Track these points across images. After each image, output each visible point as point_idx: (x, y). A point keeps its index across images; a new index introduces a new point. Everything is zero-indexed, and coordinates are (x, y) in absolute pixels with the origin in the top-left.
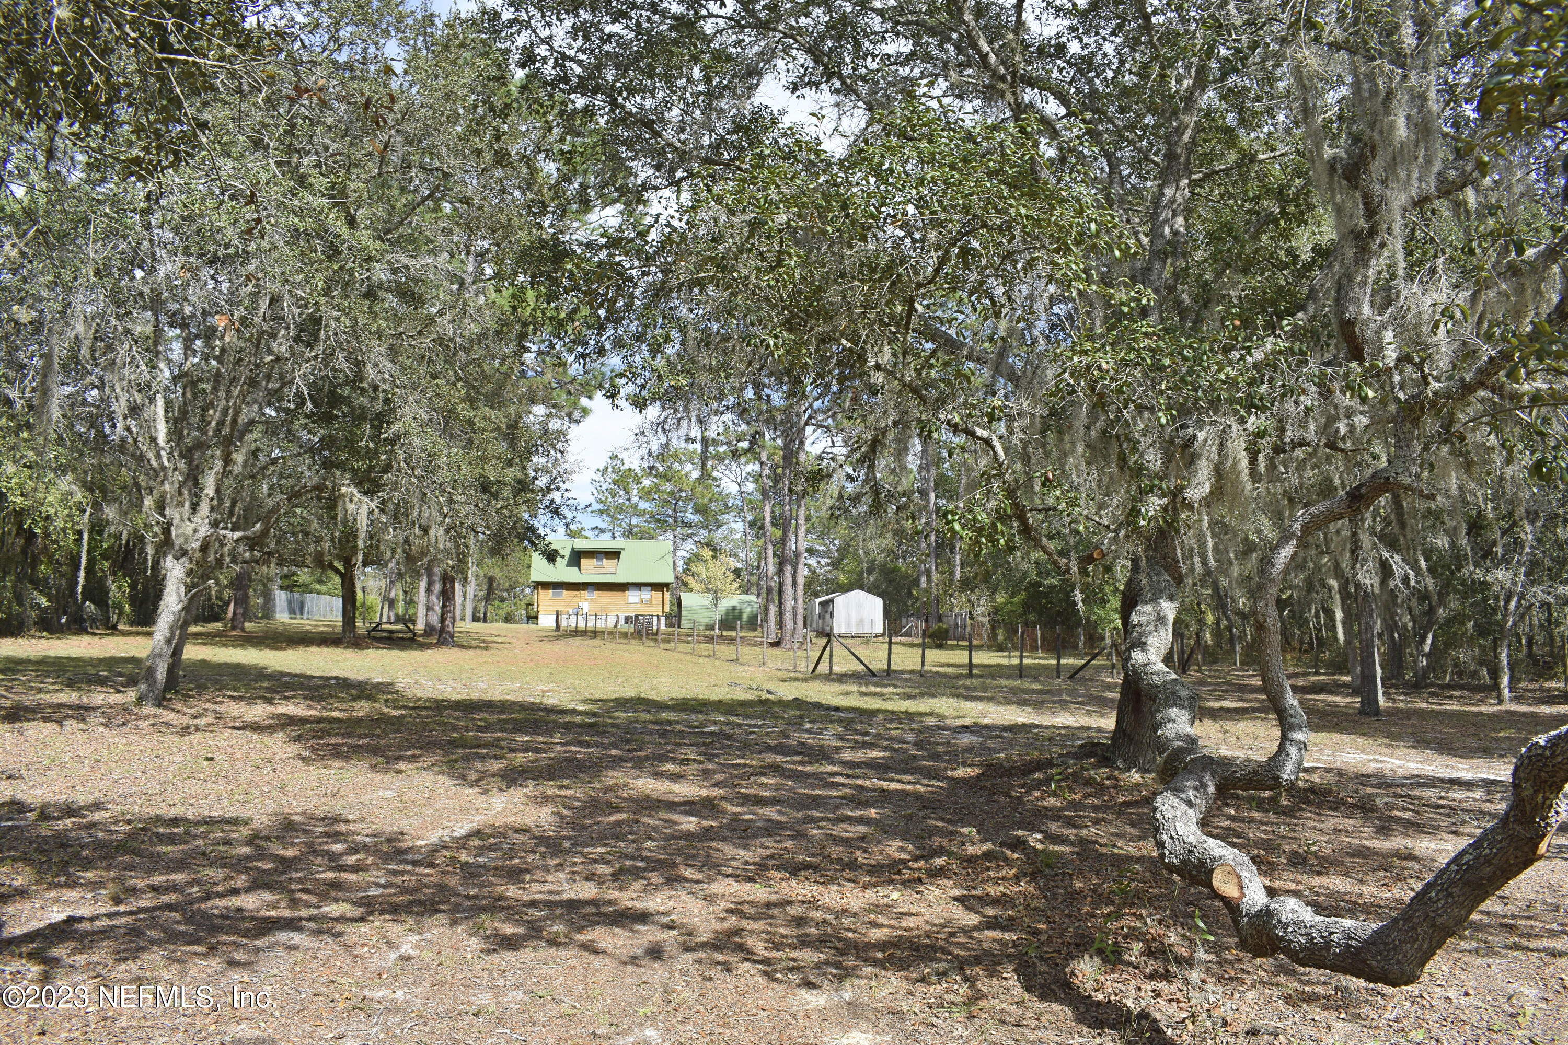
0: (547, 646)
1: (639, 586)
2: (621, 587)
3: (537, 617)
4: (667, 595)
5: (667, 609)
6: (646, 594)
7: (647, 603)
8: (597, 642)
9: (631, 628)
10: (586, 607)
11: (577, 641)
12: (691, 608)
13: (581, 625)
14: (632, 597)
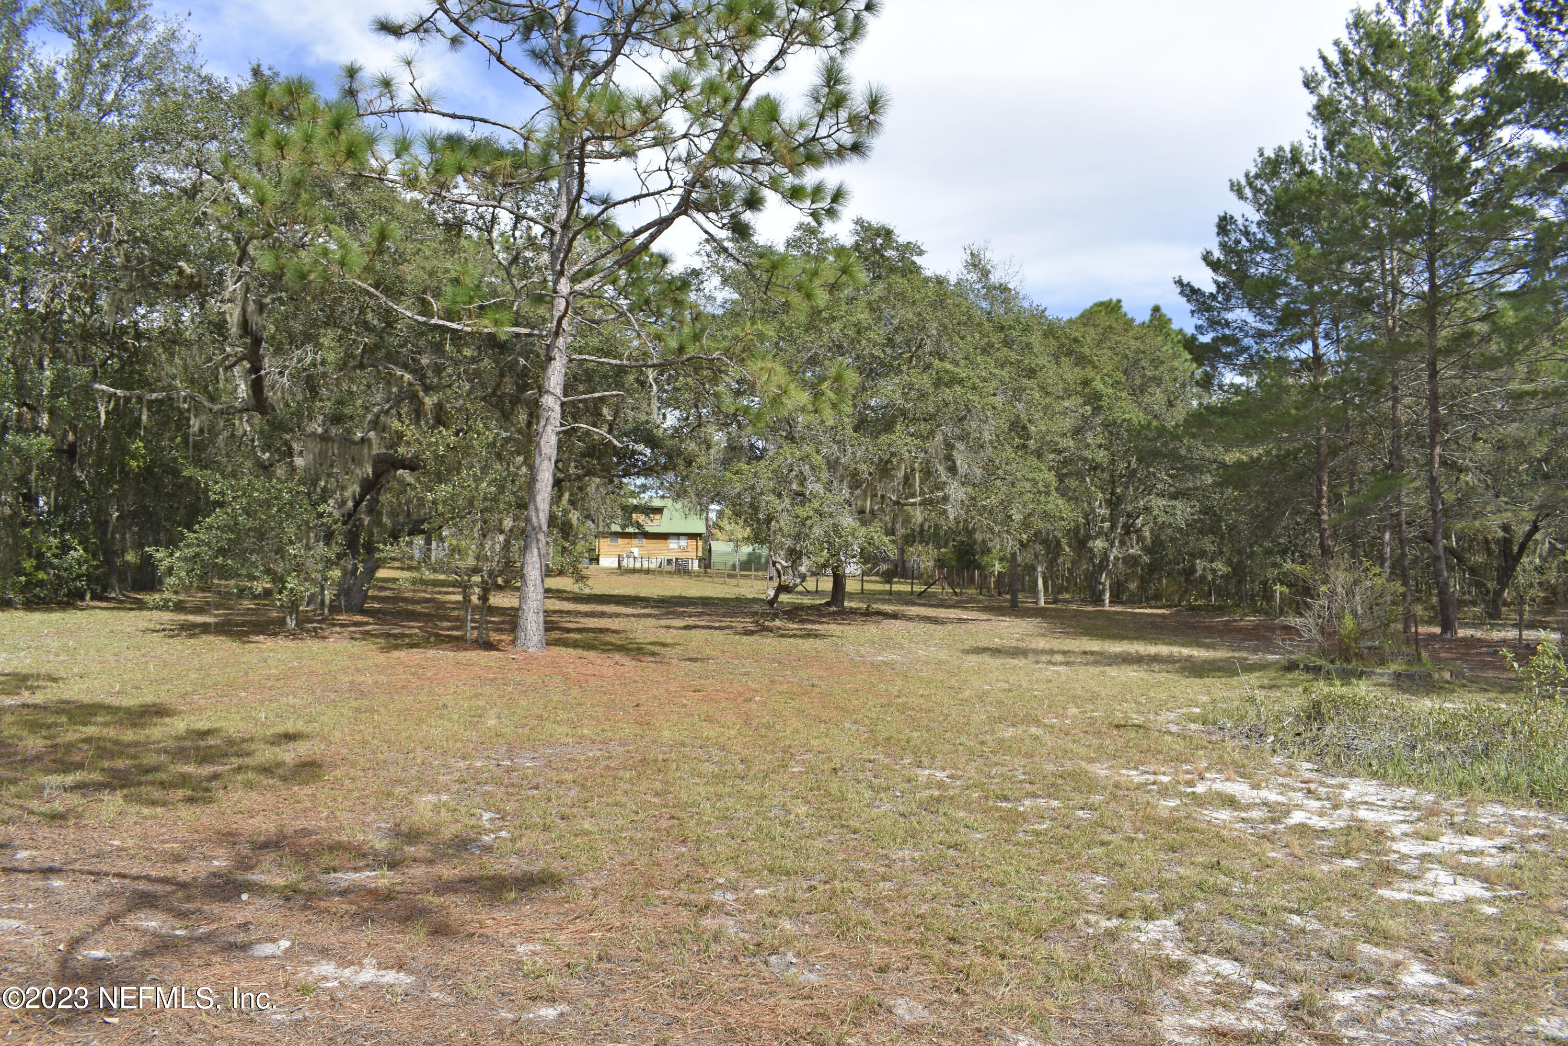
0: (614, 577)
1: (678, 535)
2: (664, 536)
3: (597, 560)
4: (700, 543)
5: (700, 554)
6: (683, 542)
7: (685, 549)
8: (650, 576)
9: (672, 568)
10: (636, 552)
11: (636, 576)
12: (720, 554)
13: (638, 565)
14: (673, 544)
